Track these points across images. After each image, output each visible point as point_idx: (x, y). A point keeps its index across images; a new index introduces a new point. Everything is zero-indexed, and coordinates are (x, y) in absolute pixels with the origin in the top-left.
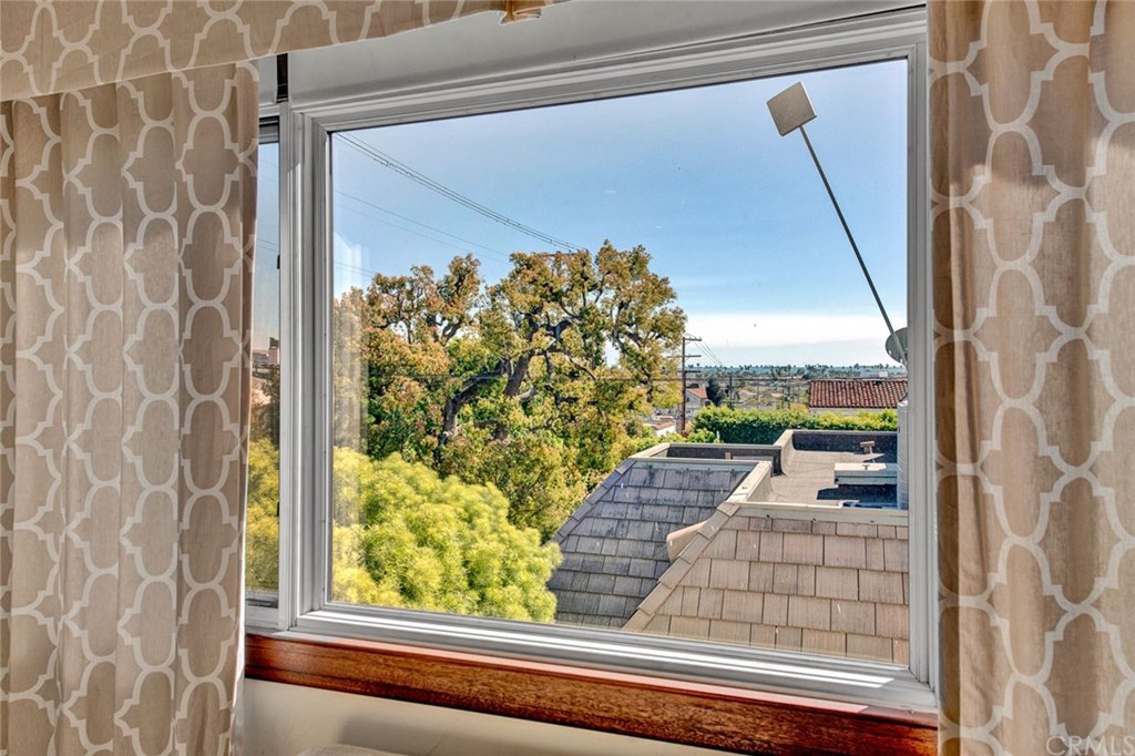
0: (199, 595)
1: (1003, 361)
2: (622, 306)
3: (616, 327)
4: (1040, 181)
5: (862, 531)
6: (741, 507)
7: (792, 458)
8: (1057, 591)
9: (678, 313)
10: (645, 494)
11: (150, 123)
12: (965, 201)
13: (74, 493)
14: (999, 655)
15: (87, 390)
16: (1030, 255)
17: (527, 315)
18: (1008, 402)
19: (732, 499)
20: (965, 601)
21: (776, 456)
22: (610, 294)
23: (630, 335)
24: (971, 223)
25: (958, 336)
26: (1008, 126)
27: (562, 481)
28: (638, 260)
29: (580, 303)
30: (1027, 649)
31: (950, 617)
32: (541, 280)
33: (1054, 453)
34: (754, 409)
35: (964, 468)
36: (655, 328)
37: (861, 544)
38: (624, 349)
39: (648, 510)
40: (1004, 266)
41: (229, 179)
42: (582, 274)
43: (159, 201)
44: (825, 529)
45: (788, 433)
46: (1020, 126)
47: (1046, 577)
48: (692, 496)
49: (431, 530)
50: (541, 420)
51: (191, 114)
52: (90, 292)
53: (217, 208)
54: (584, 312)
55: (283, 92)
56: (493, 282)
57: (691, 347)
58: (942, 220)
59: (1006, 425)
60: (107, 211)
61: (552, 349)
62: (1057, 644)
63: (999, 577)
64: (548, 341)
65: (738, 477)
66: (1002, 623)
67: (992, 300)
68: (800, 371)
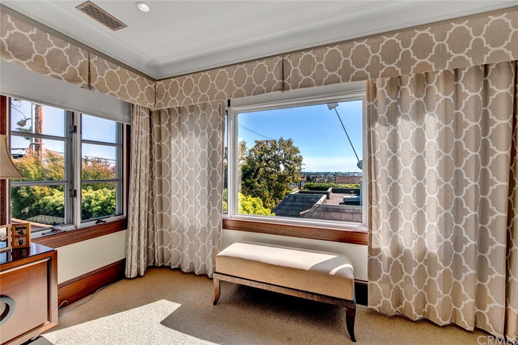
0: (213, 210)
1: (381, 160)
2: (285, 154)
3: (284, 160)
4: (388, 125)
5: (351, 211)
6: (320, 205)
7: (332, 194)
8: (391, 204)
9: (301, 157)
10: (293, 203)
11: (202, 112)
12: (374, 129)
13: (185, 189)
14: (380, 218)
15: (177, 168)
16: (386, 139)
17: (259, 157)
18: (382, 168)
19: (317, 203)
20: (373, 207)
21: (328, 194)
22: (282, 151)
23: (287, 163)
24: (375, 133)
25: (372, 155)
26: (382, 115)
27: (269, 202)
28: (289, 143)
29: (274, 154)
30: (385, 215)
31: (371, 210)
32: (264, 147)
33: (391, 177)
34: (320, 183)
35: (373, 181)
36: (294, 161)
37: (351, 215)
38: (286, 166)
39: (294, 207)
40: (381, 141)
41: (219, 123)
42: (275, 146)
43: (203, 128)
44: (341, 211)
45: (330, 189)
46: (384, 115)
47: (389, 201)
48: (306, 204)
49: (245, 207)
50: (263, 185)
51: (211, 110)
52: (188, 148)
53: (217, 130)
54: (275, 156)
55: (229, 105)
56: (250, 148)
57: (302, 167)
58: (369, 133)
59: (382, 172)
60: (191, 130)
61: (266, 166)
62: (391, 214)
63: (380, 202)
64: (265, 164)
65: (318, 199)
66: (380, 211)
67: (379, 148)
68: (333, 174)
